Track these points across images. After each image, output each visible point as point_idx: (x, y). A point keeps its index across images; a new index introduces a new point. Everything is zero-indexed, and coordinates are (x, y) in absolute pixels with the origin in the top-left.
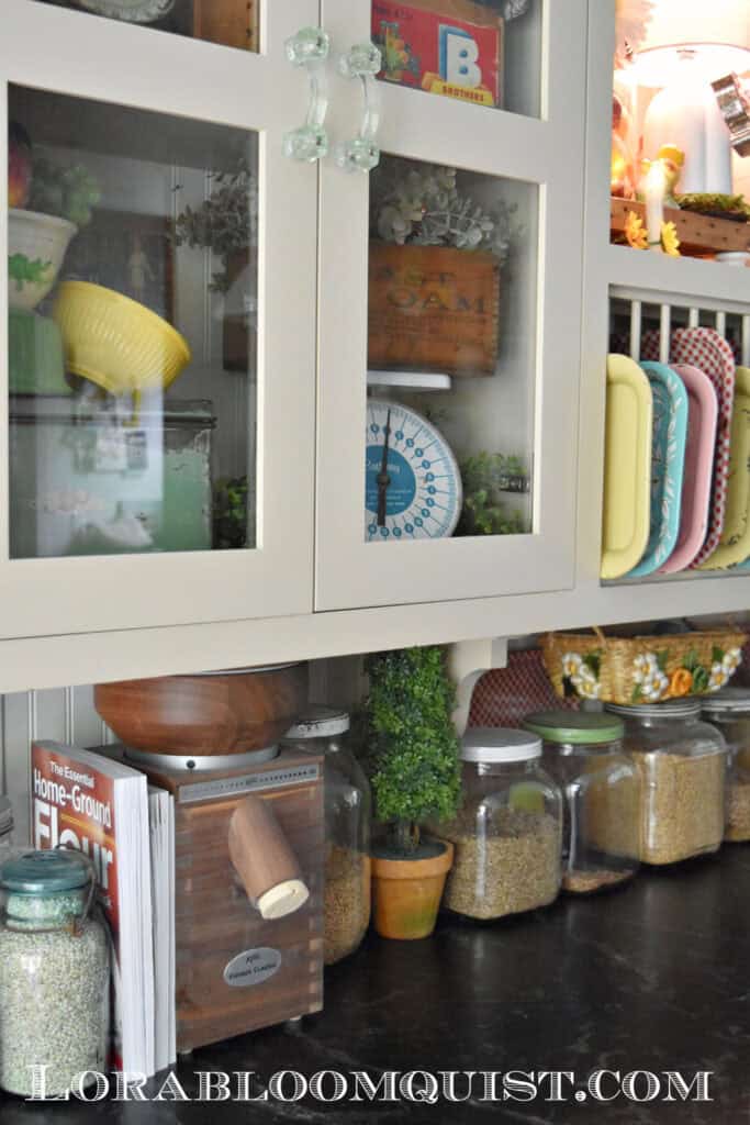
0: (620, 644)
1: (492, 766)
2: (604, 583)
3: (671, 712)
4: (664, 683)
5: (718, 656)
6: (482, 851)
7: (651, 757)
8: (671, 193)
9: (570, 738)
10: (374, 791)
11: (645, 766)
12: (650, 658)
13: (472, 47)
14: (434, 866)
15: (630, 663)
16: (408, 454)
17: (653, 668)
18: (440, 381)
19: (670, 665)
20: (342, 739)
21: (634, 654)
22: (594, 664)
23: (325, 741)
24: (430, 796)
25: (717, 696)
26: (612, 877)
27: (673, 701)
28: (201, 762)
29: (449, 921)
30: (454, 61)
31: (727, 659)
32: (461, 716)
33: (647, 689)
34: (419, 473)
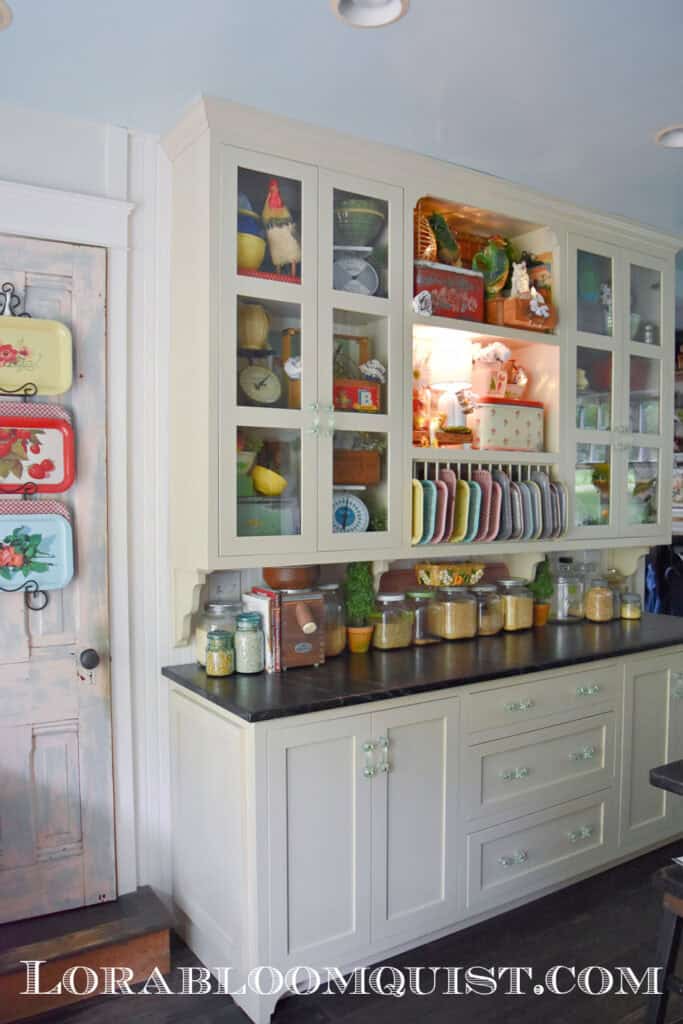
0: (436, 567)
1: (389, 602)
2: (413, 546)
3: (455, 590)
4: (451, 580)
5: (474, 572)
6: (383, 628)
7: (448, 604)
8: (441, 427)
9: (418, 596)
10: (347, 607)
11: (444, 606)
12: (446, 572)
13: (369, 395)
14: (366, 630)
15: (438, 572)
16: (353, 509)
17: (447, 575)
18: (363, 488)
19: (454, 574)
20: (336, 590)
21: (440, 569)
22: (428, 573)
23: (331, 590)
24: (364, 608)
25: (474, 586)
26: (431, 641)
27: (456, 586)
28: (290, 592)
29: (373, 649)
30: (363, 399)
31: (477, 573)
32: (377, 586)
33: (445, 582)
34: (356, 514)
